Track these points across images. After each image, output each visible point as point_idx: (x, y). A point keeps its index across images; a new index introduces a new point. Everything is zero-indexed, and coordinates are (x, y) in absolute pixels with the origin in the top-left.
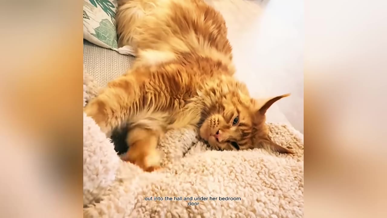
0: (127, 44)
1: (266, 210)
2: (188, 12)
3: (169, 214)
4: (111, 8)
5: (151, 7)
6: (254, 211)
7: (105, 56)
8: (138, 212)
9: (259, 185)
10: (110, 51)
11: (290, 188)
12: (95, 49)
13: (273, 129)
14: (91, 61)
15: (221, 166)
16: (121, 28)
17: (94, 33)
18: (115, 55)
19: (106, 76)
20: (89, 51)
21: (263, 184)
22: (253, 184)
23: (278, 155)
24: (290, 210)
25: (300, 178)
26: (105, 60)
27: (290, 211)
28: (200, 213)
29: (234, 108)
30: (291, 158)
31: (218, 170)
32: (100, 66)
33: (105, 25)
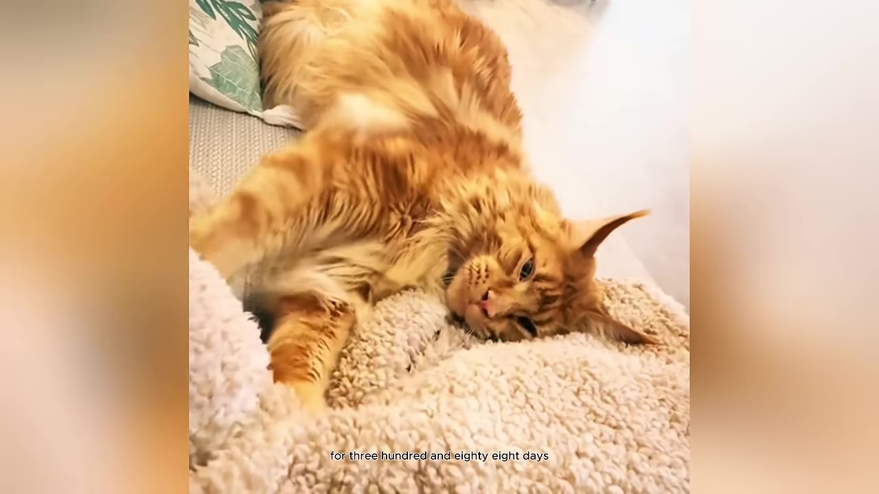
0: (284, 101)
1: (598, 476)
2: (424, 29)
3: (373, 488)
4: (247, 20)
5: (339, 18)
6: (570, 478)
7: (234, 128)
8: (297, 486)
9: (580, 419)
10: (245, 119)
11: (649, 425)
12: (211, 112)
13: (613, 292)
14: (202, 139)
15: (492, 377)
16: (270, 66)
17: (209, 76)
18: (256, 126)
19: (234, 173)
20: (195, 118)
21: (588, 416)
22: (568, 418)
23: (624, 348)
24: (652, 475)
25: (672, 402)
26: (232, 139)
27: (651, 478)
28: (447, 485)
29: (523, 241)
30: (653, 355)
31: (486, 386)
32: (222, 151)
33: (234, 58)
